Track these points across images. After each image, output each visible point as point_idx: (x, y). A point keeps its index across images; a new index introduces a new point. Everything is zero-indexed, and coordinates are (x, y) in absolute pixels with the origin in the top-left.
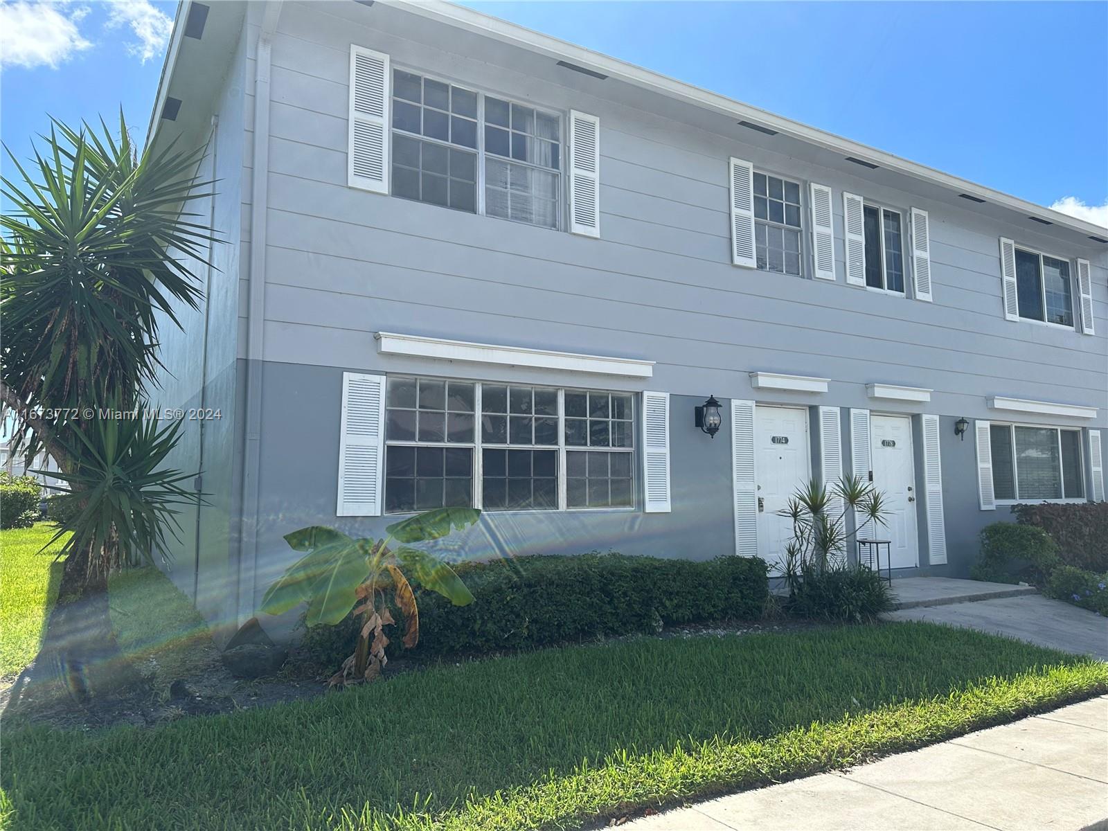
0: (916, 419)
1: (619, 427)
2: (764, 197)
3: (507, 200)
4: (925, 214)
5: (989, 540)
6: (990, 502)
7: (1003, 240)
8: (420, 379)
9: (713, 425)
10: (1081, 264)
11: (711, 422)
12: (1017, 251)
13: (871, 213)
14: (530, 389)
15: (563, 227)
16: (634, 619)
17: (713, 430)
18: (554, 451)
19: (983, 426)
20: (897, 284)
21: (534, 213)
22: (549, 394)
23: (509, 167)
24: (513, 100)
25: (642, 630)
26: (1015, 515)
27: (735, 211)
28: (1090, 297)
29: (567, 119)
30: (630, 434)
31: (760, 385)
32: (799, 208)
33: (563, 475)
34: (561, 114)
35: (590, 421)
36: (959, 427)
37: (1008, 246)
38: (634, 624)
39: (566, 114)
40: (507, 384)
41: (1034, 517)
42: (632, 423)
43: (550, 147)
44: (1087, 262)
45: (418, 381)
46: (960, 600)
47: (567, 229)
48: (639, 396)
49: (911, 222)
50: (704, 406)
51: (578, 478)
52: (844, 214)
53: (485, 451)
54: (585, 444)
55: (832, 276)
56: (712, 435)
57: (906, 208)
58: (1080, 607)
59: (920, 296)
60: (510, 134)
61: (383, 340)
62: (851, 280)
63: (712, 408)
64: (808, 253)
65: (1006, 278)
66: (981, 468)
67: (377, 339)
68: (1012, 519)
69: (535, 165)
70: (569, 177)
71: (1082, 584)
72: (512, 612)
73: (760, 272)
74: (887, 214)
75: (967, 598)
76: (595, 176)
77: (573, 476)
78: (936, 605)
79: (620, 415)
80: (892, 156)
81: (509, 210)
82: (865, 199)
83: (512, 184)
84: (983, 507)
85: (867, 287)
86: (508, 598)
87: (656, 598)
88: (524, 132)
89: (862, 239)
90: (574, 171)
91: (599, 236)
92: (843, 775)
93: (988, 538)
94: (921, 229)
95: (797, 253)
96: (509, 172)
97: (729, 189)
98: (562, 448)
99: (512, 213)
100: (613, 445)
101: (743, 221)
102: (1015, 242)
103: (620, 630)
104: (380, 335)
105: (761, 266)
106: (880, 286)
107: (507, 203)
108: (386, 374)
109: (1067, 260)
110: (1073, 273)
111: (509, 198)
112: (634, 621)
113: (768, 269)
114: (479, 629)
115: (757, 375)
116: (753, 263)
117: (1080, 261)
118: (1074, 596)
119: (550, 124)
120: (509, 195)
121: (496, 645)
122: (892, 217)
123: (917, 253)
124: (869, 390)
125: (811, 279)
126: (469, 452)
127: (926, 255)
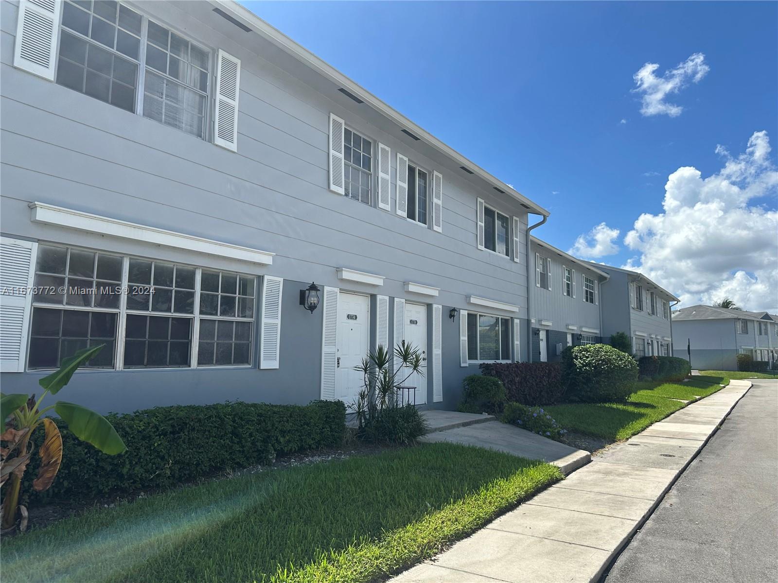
0: (429, 307)
1: (243, 302)
2: (350, 146)
3: (162, 108)
4: (440, 176)
5: (469, 386)
6: (466, 362)
7: (479, 199)
8: (71, 249)
9: (313, 304)
10: (515, 220)
11: (312, 301)
12: (486, 208)
13: (411, 170)
14: (172, 266)
15: (207, 138)
16: (255, 454)
17: (312, 308)
18: (190, 319)
19: (464, 313)
20: (423, 220)
21: (184, 122)
22: (188, 271)
23: (165, 81)
24: (173, 30)
25: (261, 462)
26: (481, 370)
27: (332, 152)
28: (518, 240)
29: (216, 55)
30: (252, 308)
31: (343, 277)
32: (370, 159)
33: (196, 338)
34: (211, 52)
35: (221, 296)
36: (451, 313)
37: (481, 203)
38: (254, 458)
39: (215, 52)
40: (152, 260)
41: (492, 371)
42: (253, 299)
43: (199, 73)
44: (518, 219)
45: (69, 251)
46: (458, 426)
47: (211, 140)
48: (260, 279)
49: (433, 179)
50: (307, 290)
51: (209, 341)
52: (397, 167)
53: (129, 316)
54: (216, 314)
55: (388, 208)
56: (312, 311)
57: (430, 169)
58: (522, 428)
59: (435, 228)
60: (168, 55)
61: (38, 209)
62: (399, 212)
63: (313, 291)
64: (375, 190)
65: (479, 223)
66: (462, 340)
67: (32, 208)
68: (479, 373)
69: (187, 85)
70: (215, 100)
71: (523, 414)
72: (158, 456)
73: (345, 197)
74: (420, 172)
75: (462, 425)
76: (235, 104)
77: (204, 340)
78: (445, 430)
79: (244, 293)
80: (429, 134)
81: (163, 116)
82: (409, 160)
83: (167, 96)
84: (462, 365)
85: (408, 219)
86: (156, 445)
87: (273, 437)
88: (179, 56)
89: (406, 186)
90: (219, 97)
91: (236, 151)
92: (433, 563)
93: (468, 385)
94: (438, 185)
95: (367, 189)
96: (165, 85)
97: (329, 135)
98: (197, 316)
99: (165, 119)
100: (238, 316)
101: (337, 160)
102: (485, 202)
103: (245, 464)
104: (35, 204)
105: (346, 195)
106: (414, 219)
107: (162, 110)
108: (38, 241)
109: (508, 217)
110: (511, 226)
111: (164, 107)
112: (255, 456)
113: (350, 197)
114: (127, 472)
115: (342, 270)
116: (342, 191)
117: (515, 218)
118: (519, 421)
119: (201, 56)
120: (164, 104)
121: (142, 485)
122: (422, 175)
123: (435, 200)
124: (406, 287)
125: (376, 208)
126: (114, 317)
127: (440, 202)
